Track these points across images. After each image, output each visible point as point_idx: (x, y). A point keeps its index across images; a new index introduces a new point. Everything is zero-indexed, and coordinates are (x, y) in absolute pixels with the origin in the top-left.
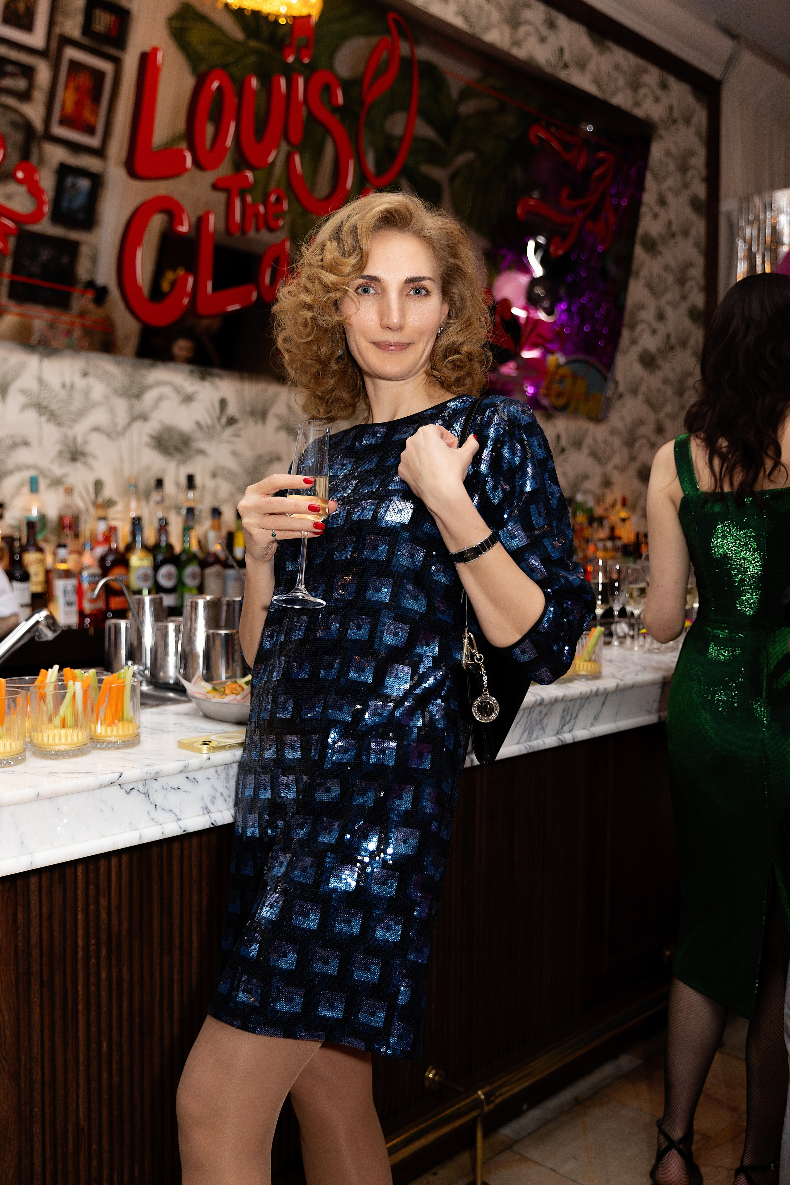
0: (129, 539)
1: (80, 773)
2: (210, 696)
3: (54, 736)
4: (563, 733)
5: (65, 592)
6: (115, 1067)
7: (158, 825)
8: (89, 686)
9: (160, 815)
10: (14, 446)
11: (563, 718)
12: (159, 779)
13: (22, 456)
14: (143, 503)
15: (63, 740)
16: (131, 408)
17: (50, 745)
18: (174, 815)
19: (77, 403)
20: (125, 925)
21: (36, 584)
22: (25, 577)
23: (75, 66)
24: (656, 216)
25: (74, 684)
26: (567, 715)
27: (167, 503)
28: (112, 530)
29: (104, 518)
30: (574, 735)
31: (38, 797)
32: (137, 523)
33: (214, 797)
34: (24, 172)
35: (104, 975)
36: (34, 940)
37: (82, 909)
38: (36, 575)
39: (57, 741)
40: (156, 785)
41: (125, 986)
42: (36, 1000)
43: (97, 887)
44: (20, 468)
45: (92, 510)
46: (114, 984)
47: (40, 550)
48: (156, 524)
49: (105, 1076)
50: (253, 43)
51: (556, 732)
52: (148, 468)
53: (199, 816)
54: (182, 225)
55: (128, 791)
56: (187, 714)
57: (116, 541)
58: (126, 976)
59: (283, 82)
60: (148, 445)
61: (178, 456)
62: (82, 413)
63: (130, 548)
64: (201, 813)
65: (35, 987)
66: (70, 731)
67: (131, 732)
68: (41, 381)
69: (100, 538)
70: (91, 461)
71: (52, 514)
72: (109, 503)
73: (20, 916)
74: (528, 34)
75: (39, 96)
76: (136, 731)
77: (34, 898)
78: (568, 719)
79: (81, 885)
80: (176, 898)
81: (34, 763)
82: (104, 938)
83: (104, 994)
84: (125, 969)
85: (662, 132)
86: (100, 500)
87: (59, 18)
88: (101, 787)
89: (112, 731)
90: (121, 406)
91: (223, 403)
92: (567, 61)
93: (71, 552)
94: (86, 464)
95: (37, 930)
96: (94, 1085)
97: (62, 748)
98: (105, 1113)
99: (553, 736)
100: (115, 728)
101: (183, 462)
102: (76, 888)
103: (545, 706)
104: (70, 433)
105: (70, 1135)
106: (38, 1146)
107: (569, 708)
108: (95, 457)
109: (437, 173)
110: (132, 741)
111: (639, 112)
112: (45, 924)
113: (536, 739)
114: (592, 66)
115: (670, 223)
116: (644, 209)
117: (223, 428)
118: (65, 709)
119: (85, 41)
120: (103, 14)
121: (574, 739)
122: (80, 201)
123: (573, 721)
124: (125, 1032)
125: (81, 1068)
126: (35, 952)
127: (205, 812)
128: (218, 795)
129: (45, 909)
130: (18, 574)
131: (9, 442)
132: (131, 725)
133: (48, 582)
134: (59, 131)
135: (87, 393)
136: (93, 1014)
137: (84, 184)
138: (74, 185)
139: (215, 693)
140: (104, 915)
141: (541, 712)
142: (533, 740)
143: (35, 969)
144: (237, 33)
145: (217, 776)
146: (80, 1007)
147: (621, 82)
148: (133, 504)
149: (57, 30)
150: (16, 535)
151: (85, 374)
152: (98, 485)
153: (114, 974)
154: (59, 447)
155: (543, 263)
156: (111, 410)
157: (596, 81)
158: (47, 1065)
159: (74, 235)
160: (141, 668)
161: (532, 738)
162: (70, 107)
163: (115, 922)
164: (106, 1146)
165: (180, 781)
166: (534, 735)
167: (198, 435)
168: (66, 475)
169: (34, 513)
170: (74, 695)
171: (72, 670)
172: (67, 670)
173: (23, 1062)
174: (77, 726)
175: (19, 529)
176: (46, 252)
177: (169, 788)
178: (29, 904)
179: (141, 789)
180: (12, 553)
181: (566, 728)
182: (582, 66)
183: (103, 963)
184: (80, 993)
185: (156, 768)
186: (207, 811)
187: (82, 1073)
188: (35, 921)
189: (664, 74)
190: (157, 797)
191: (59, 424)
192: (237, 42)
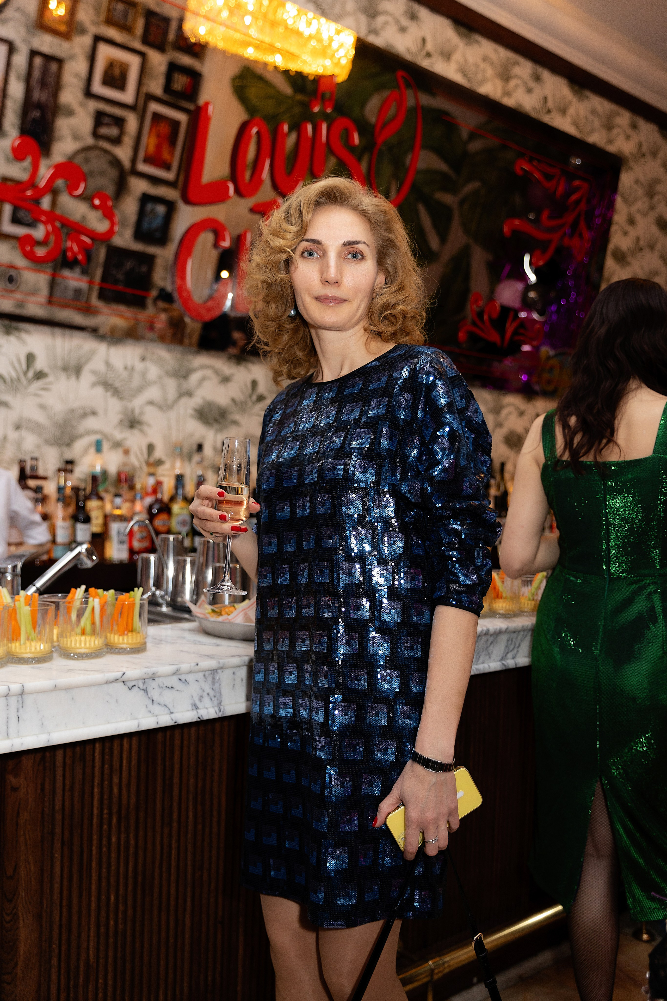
0: (173, 491)
1: (92, 671)
2: (208, 616)
3: (76, 641)
4: (507, 659)
5: (119, 533)
6: (120, 916)
7: (154, 716)
8: (106, 602)
9: (156, 709)
10: (84, 415)
11: (507, 646)
12: (156, 679)
13: (91, 423)
14: (186, 464)
15: (83, 645)
16: (179, 386)
17: (72, 648)
18: (167, 709)
19: (136, 381)
20: (133, 800)
21: (96, 526)
22: (87, 520)
23: (157, 117)
24: (625, 234)
25: (93, 600)
26: (511, 644)
27: (206, 463)
28: (159, 484)
29: (152, 474)
30: (517, 662)
31: (56, 688)
32: (179, 479)
33: (202, 697)
34: (100, 200)
35: (114, 840)
36: (58, 806)
37: (98, 784)
38: (97, 518)
39: (78, 645)
40: (154, 684)
41: (132, 850)
42: (57, 856)
43: (111, 767)
44: (88, 433)
45: (145, 469)
46: (122, 847)
47: (101, 498)
48: (195, 480)
49: (112, 923)
50: (299, 97)
51: (500, 658)
52: (191, 435)
53: (188, 711)
54: (224, 240)
55: (130, 688)
56: (190, 630)
57: (162, 493)
58: (132, 842)
59: (310, 128)
60: (192, 416)
61: (216, 426)
62: (140, 390)
63: (173, 499)
64: (190, 708)
65: (58, 845)
66: (88, 638)
67: (139, 641)
68: (108, 364)
69: (150, 490)
70: (145, 428)
71: (113, 469)
72: (159, 463)
73: (47, 786)
74: (517, 86)
75: (128, 141)
76: (142, 641)
77: (59, 772)
78: (511, 647)
79: (97, 764)
80: (176, 780)
81: (59, 662)
82: (115, 809)
83: (113, 855)
84: (131, 835)
85: (632, 164)
86: (152, 460)
87: (146, 80)
88: (108, 682)
89: (123, 640)
90: (171, 385)
91: (254, 384)
92: (550, 108)
93: (126, 501)
94: (141, 431)
95: (61, 799)
96: (102, 930)
97: (83, 651)
98: (111, 954)
99: (498, 661)
100: (125, 637)
101: (220, 430)
102: (93, 767)
103: (491, 635)
104: (130, 405)
105: (82, 969)
106: (54, 977)
107: (512, 639)
108: (148, 425)
109: (448, 199)
110: (140, 649)
111: (611, 149)
112: (67, 794)
113: (483, 663)
114: (571, 111)
115: (638, 239)
116: (614, 228)
117: (254, 403)
118: (85, 621)
119: (166, 98)
120: (180, 77)
121: (516, 664)
122: (157, 222)
123: (516, 650)
124: (130, 888)
125: (93, 915)
126: (59, 817)
127: (194, 708)
128: (205, 695)
129: (67, 782)
130: (81, 517)
131: (80, 412)
132: (138, 635)
133: (106, 525)
134: (143, 167)
135: (144, 374)
136: (104, 870)
137: (161, 209)
138: (153, 210)
139: (213, 614)
140: (116, 790)
141: (487, 641)
142: (480, 664)
143: (58, 830)
144: (287, 90)
145: (205, 680)
146: (94, 864)
147: (597, 123)
148: (178, 464)
149: (144, 89)
150: (82, 486)
151: (143, 359)
152: (151, 448)
153: (123, 839)
154: (120, 417)
155: (536, 273)
156: (163, 388)
157: (575, 124)
158: (64, 910)
159: (151, 250)
160: (163, 593)
161: (479, 662)
162: (152, 149)
163: (125, 797)
164: (110, 982)
165: (173, 681)
166: (481, 660)
167: (233, 409)
168: (125, 439)
169: (98, 469)
170: (93, 609)
171: (96, 590)
172: (92, 590)
173: (45, 906)
174: (94, 634)
175: (85, 481)
176: (129, 263)
177: (164, 687)
178: (55, 776)
179: (141, 686)
180: (78, 501)
181: (510, 655)
182: (563, 111)
183: (114, 830)
184: (94, 852)
185: (154, 670)
186: (195, 707)
187: (93, 919)
188: (59, 791)
189: (635, 117)
190: (154, 694)
191: (121, 398)
192: (286, 97)
